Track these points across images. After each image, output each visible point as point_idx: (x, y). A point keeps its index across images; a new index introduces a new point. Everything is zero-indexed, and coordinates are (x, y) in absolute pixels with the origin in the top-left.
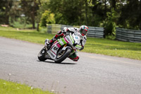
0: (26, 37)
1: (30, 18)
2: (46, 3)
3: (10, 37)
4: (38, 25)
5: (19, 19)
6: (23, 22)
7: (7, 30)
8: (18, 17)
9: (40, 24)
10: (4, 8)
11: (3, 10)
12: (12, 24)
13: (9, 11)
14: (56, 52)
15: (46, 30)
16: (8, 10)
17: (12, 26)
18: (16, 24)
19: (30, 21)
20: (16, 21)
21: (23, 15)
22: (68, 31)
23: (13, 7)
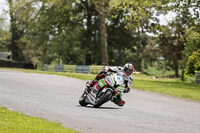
0: (165, 88)
1: (172, 62)
2: (194, 41)
3: (143, 89)
4: (183, 72)
5: (156, 63)
6: (162, 68)
7: (139, 78)
8: (154, 60)
9: (186, 70)
10: (135, 48)
11: (134, 51)
12: (145, 71)
13: (142, 51)
14: (95, 95)
15: (194, 79)
16: (140, 50)
17: (146, 73)
18: (152, 70)
19: (171, 66)
20: (152, 66)
21: (161, 58)
22: (110, 70)
23: (148, 46)
